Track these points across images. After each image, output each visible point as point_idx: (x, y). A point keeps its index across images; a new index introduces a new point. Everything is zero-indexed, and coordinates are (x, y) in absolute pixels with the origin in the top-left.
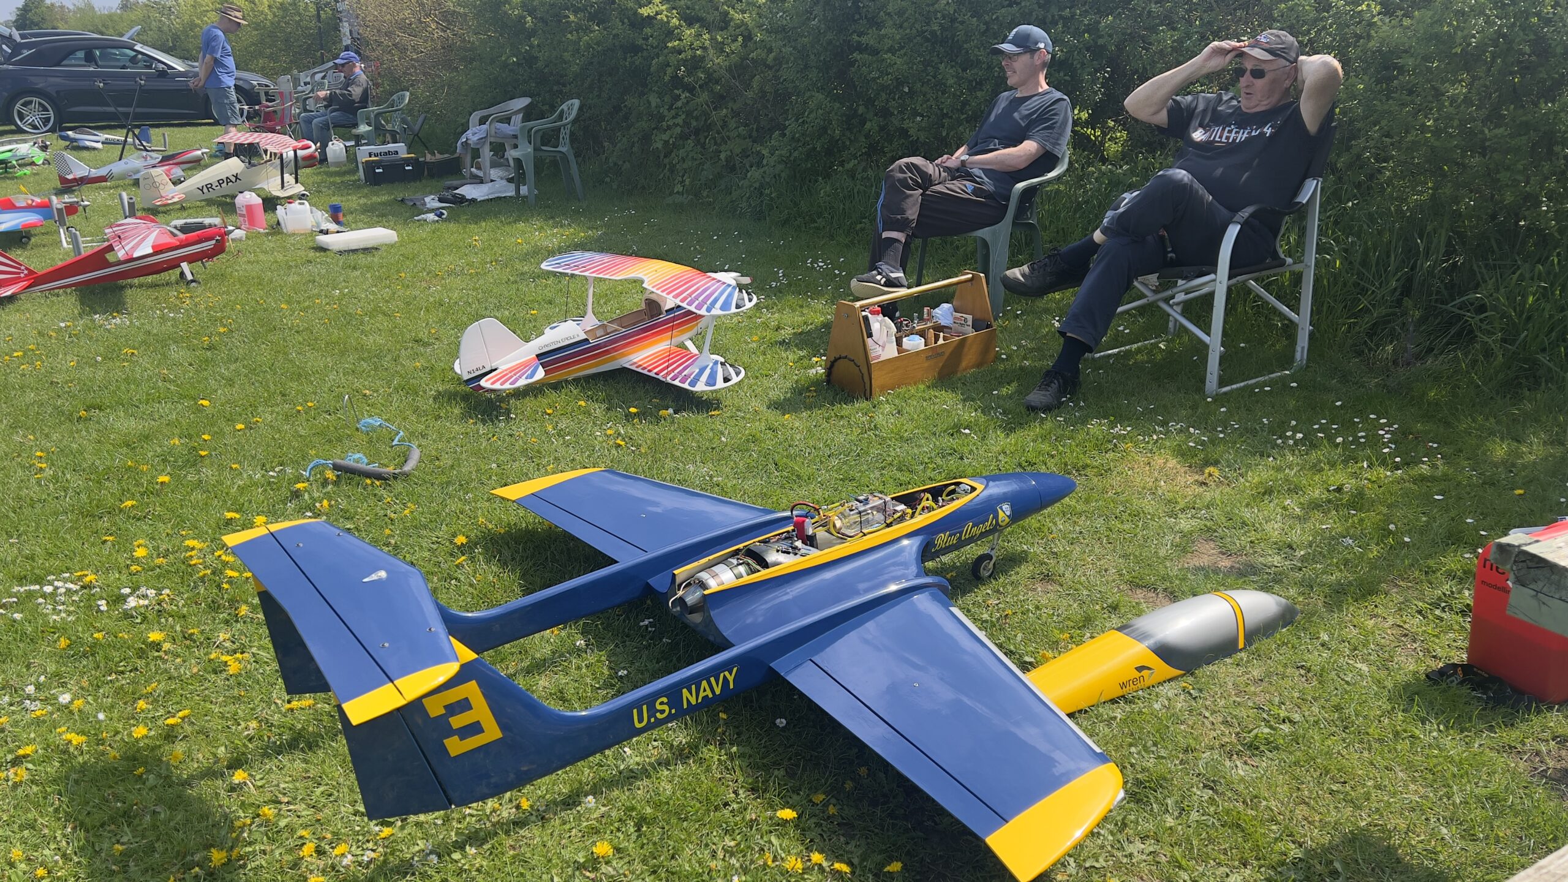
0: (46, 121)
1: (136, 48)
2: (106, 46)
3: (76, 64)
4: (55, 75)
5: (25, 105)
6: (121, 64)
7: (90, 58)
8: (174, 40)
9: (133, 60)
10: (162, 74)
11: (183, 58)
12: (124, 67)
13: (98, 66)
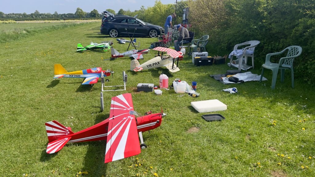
0: (116, 35)
1: (136, 19)
2: (131, 19)
3: (124, 23)
4: (119, 25)
5: (112, 31)
6: (133, 23)
7: (127, 21)
8: (143, 18)
9: (135, 22)
10: (141, 25)
11: (145, 22)
12: (133, 24)
13: (128, 23)
